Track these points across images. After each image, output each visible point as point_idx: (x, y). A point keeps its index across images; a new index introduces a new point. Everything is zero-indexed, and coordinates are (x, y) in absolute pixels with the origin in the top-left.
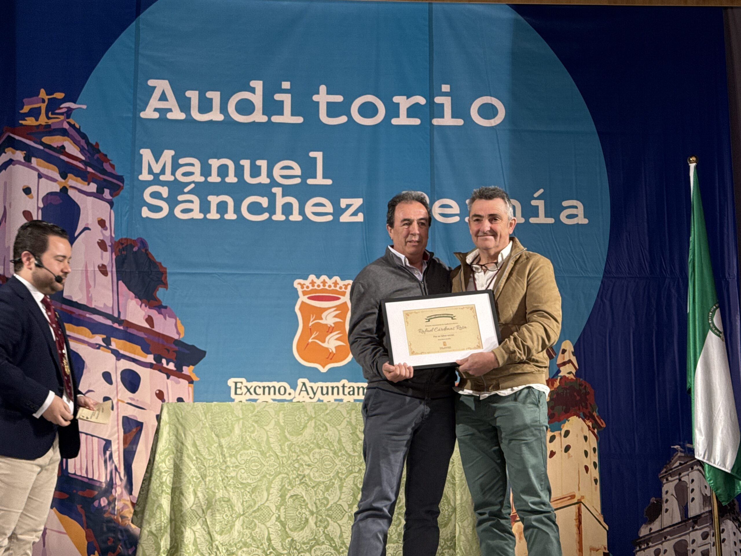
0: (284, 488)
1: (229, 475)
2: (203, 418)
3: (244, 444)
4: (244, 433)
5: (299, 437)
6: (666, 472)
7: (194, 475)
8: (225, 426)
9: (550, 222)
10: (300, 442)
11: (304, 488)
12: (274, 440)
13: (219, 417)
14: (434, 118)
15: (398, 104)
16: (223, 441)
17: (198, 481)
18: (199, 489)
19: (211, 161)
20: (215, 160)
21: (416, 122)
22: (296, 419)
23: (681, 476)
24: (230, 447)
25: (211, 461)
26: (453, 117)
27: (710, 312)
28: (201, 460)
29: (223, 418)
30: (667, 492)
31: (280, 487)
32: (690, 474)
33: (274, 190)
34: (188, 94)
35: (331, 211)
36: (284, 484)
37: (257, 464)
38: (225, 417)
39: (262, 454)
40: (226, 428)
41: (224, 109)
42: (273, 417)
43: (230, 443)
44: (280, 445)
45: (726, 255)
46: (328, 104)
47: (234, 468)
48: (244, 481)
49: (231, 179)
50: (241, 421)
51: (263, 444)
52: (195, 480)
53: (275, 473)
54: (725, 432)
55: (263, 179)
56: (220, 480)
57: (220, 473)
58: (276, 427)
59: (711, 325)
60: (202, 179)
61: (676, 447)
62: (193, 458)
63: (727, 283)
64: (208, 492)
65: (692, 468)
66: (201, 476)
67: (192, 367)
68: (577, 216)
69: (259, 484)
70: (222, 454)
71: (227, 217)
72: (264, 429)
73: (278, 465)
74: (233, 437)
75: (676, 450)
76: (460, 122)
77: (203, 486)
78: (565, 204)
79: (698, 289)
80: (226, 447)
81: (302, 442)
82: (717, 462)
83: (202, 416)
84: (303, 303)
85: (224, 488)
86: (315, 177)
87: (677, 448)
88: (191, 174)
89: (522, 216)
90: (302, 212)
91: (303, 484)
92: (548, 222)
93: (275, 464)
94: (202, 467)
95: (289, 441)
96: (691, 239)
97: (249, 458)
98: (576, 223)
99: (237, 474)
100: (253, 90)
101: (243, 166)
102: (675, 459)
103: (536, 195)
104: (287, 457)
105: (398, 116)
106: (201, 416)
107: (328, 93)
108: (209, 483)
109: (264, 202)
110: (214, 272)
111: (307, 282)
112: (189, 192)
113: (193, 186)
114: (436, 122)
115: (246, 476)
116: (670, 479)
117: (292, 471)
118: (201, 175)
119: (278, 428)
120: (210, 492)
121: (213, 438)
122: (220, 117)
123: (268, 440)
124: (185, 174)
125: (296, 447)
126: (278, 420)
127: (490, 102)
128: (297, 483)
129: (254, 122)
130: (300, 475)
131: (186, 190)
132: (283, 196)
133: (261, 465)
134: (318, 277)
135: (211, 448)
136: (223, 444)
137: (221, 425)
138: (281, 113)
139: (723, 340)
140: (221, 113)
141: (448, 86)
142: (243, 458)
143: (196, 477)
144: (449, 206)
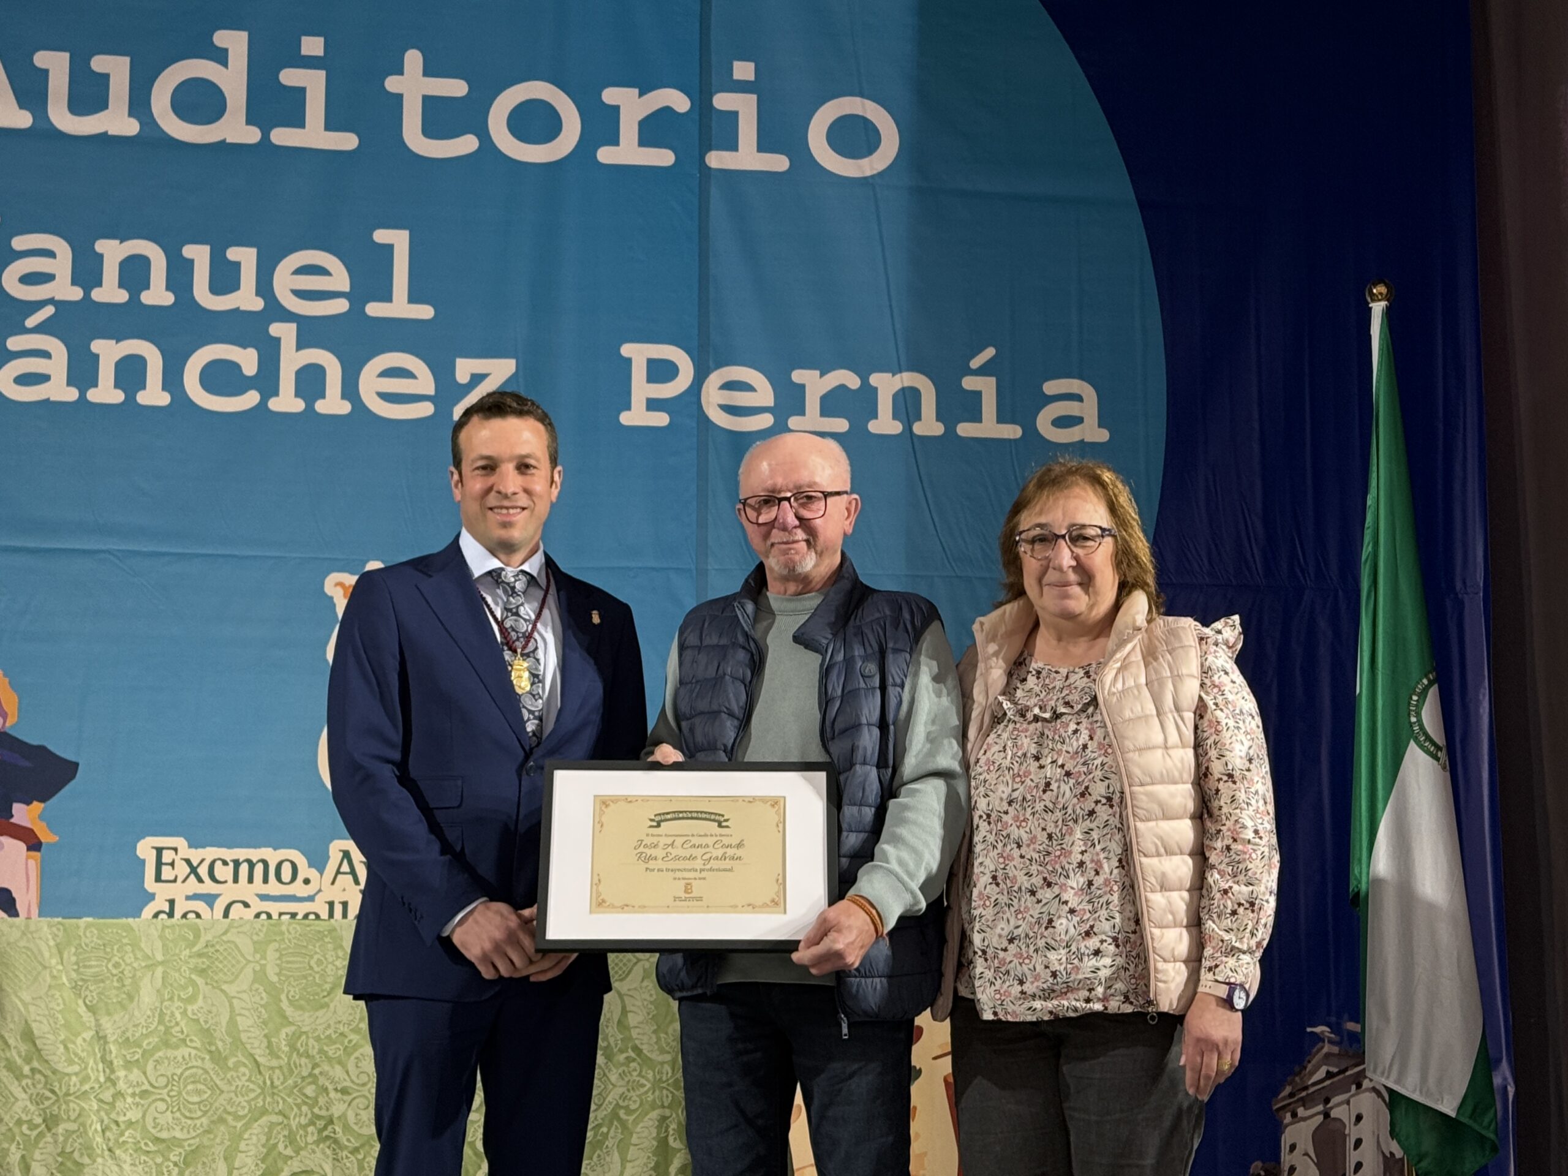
0: (275, 1153)
1: (121, 1119)
2: (54, 961)
3: (165, 1033)
4: (166, 1003)
5: (320, 1013)
6: (1291, 1095)
7: (24, 1117)
8: (116, 984)
9: (1012, 437)
10: (321, 1028)
11: (328, 1152)
12: (250, 1022)
13: (98, 959)
14: (710, 150)
15: (616, 109)
16: (107, 1024)
17: (35, 1133)
18: (37, 1155)
19: (103, 246)
20: (115, 243)
21: (664, 158)
22: (313, 963)
23: (1329, 1106)
24: (128, 1039)
25: (74, 1078)
26: (760, 149)
27: (1414, 693)
28: (45, 1076)
29: (109, 960)
30: (1293, 1148)
31: (265, 1150)
32: (1352, 1100)
33: (276, 329)
34: (42, 59)
35: (431, 390)
36: (272, 1142)
37: (201, 1087)
38: (116, 959)
39: (212, 1059)
40: (118, 988)
41: (139, 105)
42: (250, 958)
43: (127, 1030)
44: (265, 1036)
45: (1458, 535)
46: (427, 100)
47: (137, 1099)
48: (164, 1135)
49: (158, 295)
50: (159, 970)
51: (221, 1032)
52: (27, 1132)
53: (250, 1111)
55: (246, 298)
56: (96, 1130)
57: (98, 1111)
58: (256, 986)
59: (1416, 728)
60: (76, 294)
61: (1318, 1029)
62: (20, 1069)
63: (1460, 605)
64: (62, 1164)
65: (1359, 1086)
66: (44, 1121)
67: (37, 806)
68: (1079, 420)
69: (206, 1142)
70: (103, 1059)
71: (143, 398)
72: (222, 990)
73: (259, 1091)
74: (136, 1013)
75: (1318, 1038)
76: (779, 163)
77: (50, 1148)
78: (1051, 387)
79: (1385, 632)
80: (116, 1040)
81: (329, 1026)
83: (51, 957)
85: (107, 1153)
86: (387, 297)
87: (1323, 1032)
88: (48, 278)
89: (938, 419)
90: (350, 391)
91: (328, 1143)
92: (1006, 436)
93: (252, 1086)
94: (48, 1094)
95: (291, 1024)
96: (1370, 501)
97: (179, 1071)
98: (1076, 439)
99: (144, 1116)
100: (221, 57)
101: (192, 261)
102: (1314, 1062)
103: (975, 363)
104: (285, 1070)
105: (615, 142)
106: (47, 954)
107: (426, 74)
108: (65, 1141)
109: (248, 360)
110: (104, 548)
112: (39, 329)
113: (49, 311)
114: (716, 160)
115: (170, 1120)
116: (1301, 1112)
117: (299, 1107)
118: (74, 282)
119: (261, 989)
120: (69, 1164)
121: (82, 1017)
122: (130, 127)
123: (232, 1022)
124: (29, 279)
125: (311, 1042)
126: (263, 966)
127: (861, 114)
128: (310, 1139)
129: (223, 142)
130: (319, 1117)
131: (30, 322)
132: (300, 347)
133: (211, 1089)
135: (74, 1043)
136: (109, 1031)
137: (103, 981)
138: (299, 122)
139: (1444, 768)
140: (130, 115)
141: (751, 66)
142: (162, 1070)
143: (30, 1122)
144: (747, 387)
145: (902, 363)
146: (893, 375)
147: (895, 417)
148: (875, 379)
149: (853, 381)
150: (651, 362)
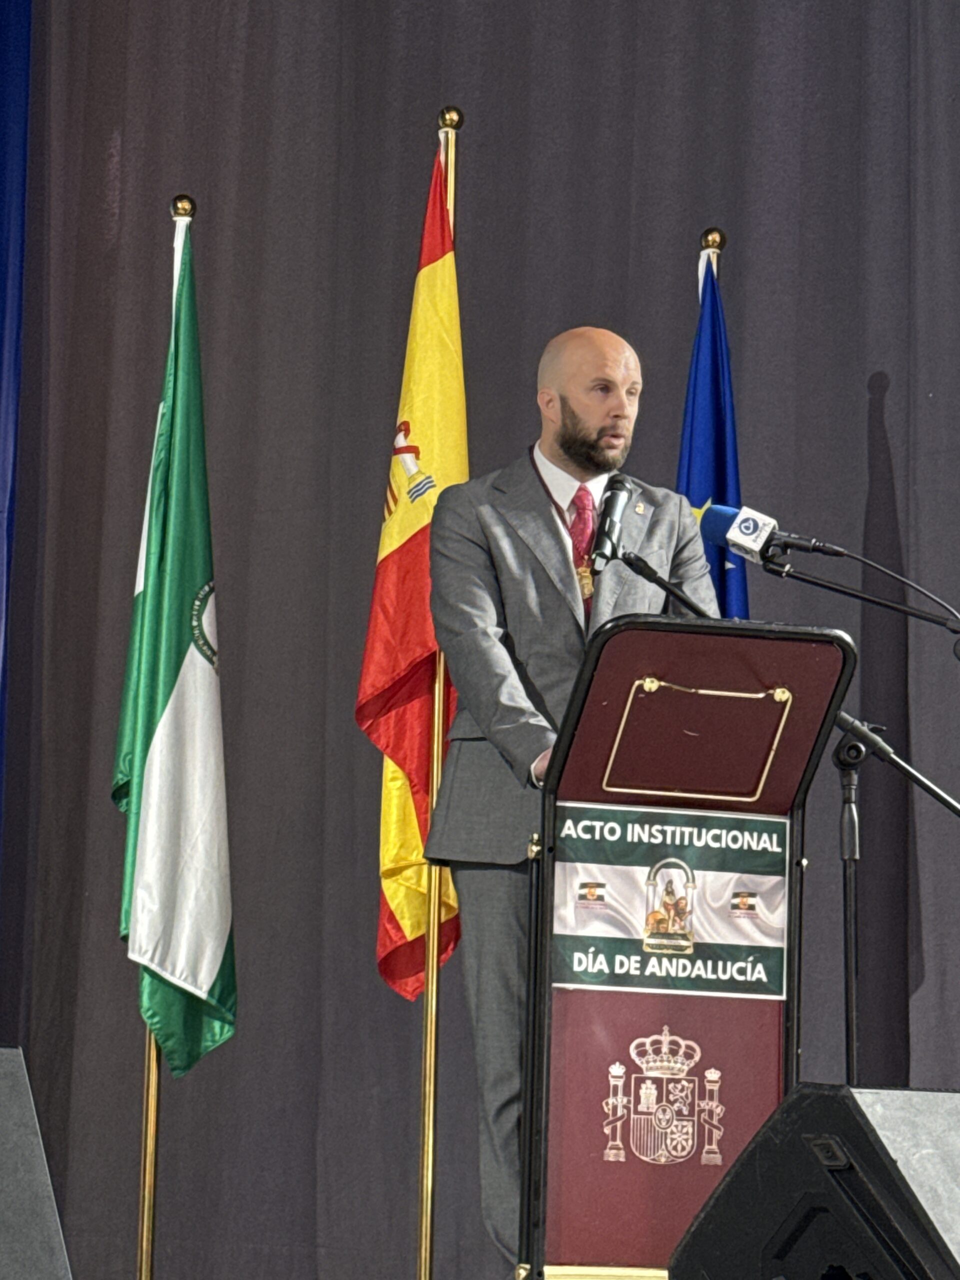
54: (203, 896)
82: (178, 972)
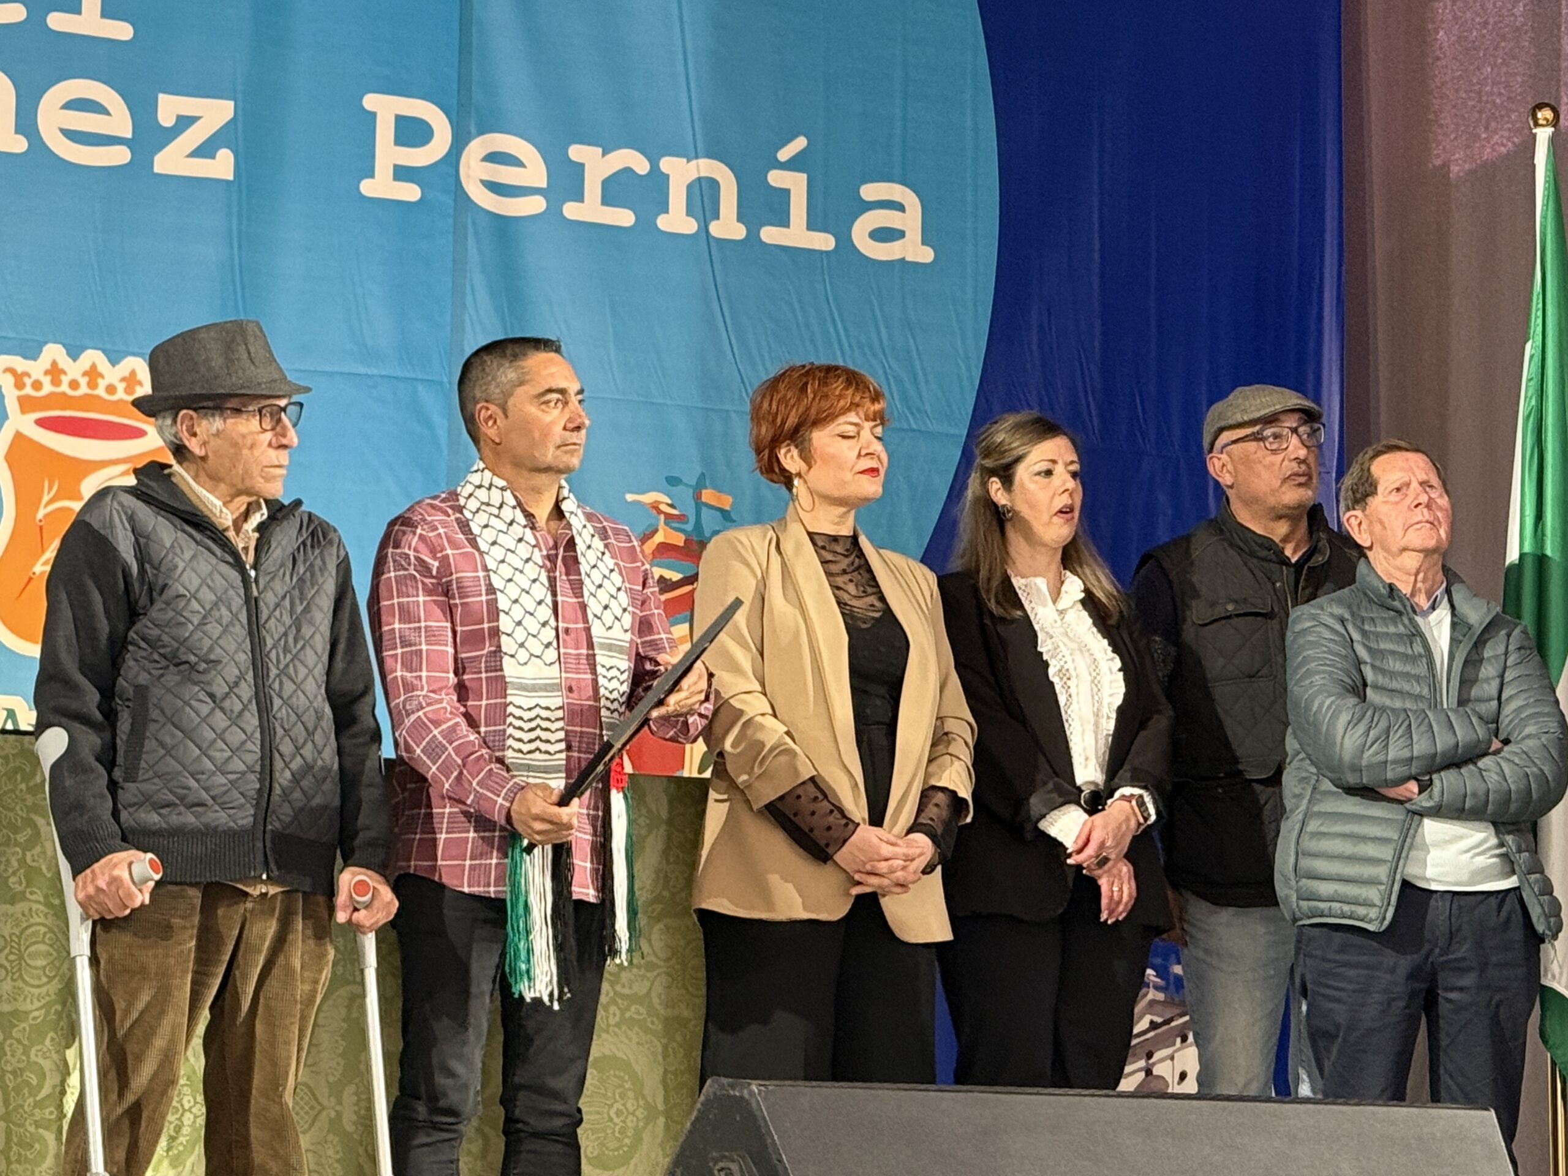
9: (824, 248)
23: (1151, 1061)
35: (127, 132)
65: (1184, 1039)
68: (901, 234)
78: (870, 191)
84: (19, 436)
86: (75, 8)
89: (740, 218)
90: (26, 123)
92: (817, 247)
98: (898, 256)
103: (784, 155)
111: (36, 369)
134: (74, 354)
144: (512, 161)
145: (700, 146)
146: (688, 161)
147: (689, 213)
148: (667, 164)
149: (642, 166)
150: (400, 120)
